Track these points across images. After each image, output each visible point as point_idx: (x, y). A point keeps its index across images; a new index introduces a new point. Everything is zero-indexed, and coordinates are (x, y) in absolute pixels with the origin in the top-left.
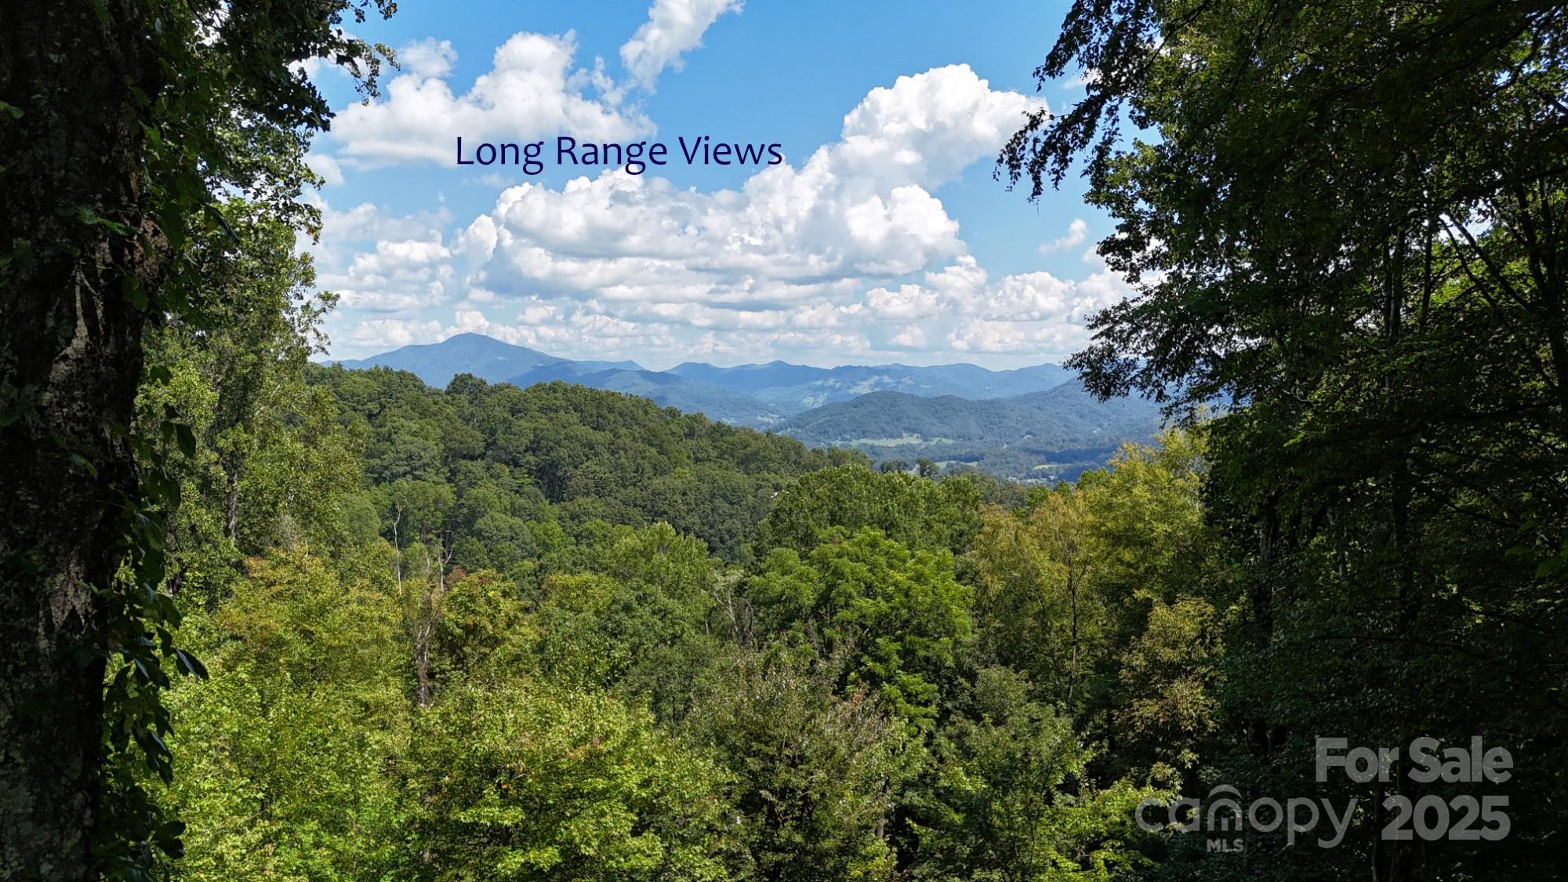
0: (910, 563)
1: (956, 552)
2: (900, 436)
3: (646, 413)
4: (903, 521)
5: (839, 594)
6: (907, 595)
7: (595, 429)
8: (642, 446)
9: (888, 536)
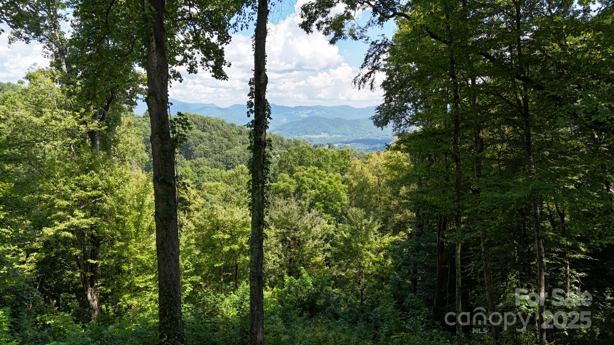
0: (327, 178)
1: (342, 175)
2: (320, 134)
3: (222, 125)
4: (324, 164)
5: (303, 188)
6: (326, 189)
7: (202, 131)
8: (221, 138)
9: (319, 169)
